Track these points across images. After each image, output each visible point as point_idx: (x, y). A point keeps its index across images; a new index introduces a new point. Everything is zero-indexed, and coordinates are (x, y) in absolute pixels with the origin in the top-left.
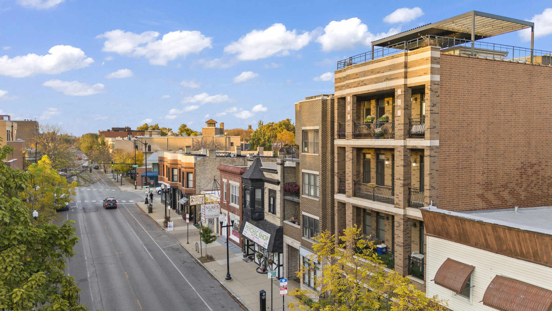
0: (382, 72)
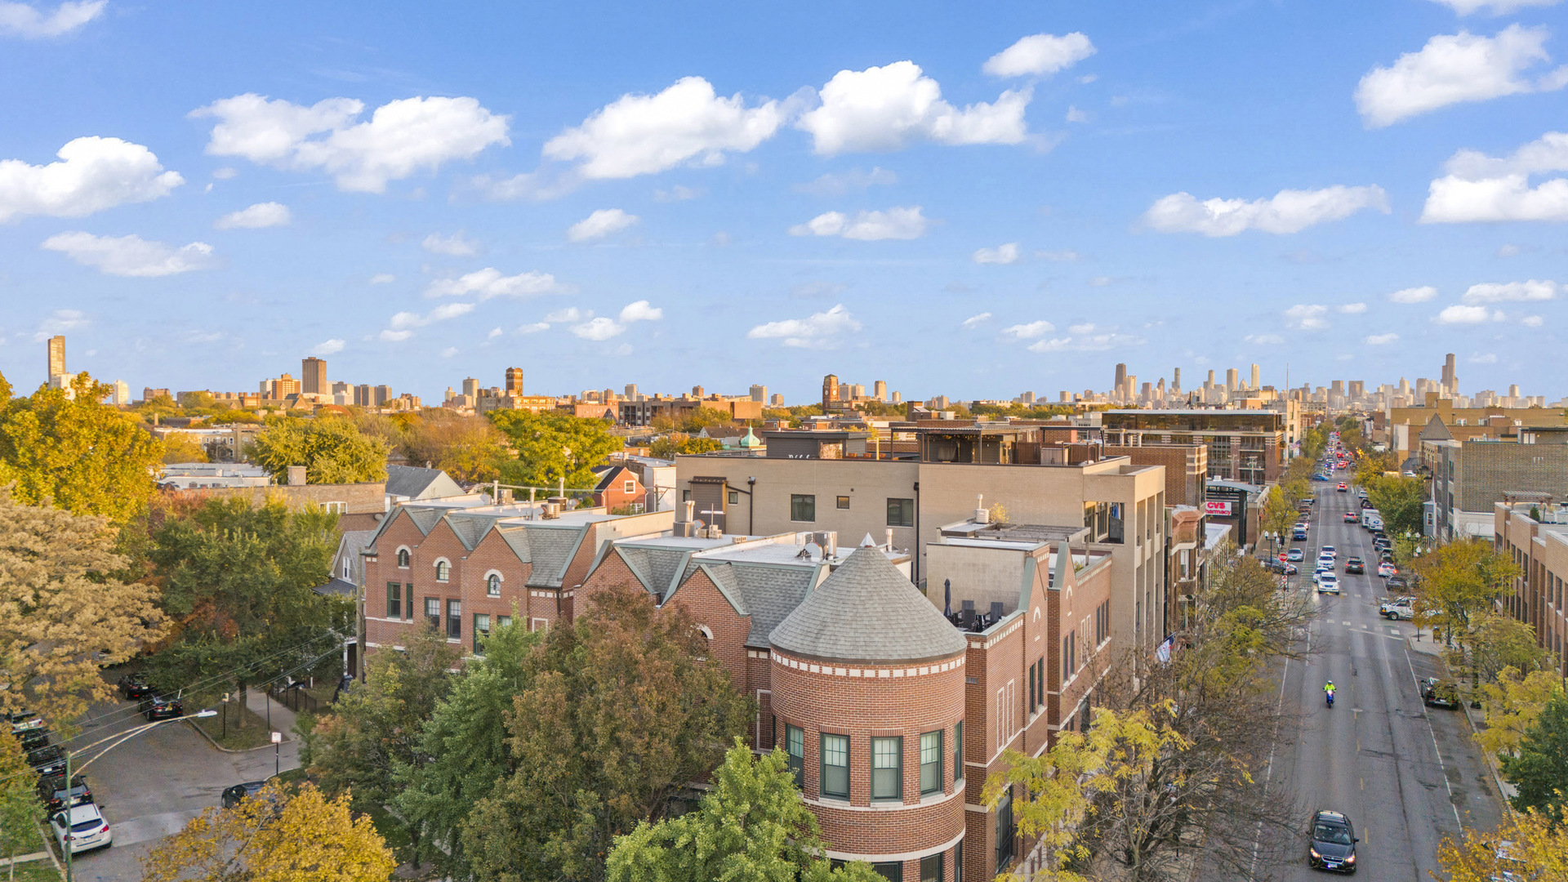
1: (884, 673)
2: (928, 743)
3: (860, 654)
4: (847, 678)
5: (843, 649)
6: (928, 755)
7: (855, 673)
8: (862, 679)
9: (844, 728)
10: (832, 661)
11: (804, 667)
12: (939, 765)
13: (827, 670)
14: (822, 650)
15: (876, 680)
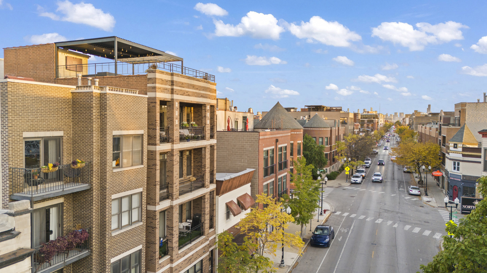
0: (199, 89)
1: (321, 129)
2: (326, 139)
3: (318, 127)
4: (316, 130)
5: (315, 126)
6: (326, 141)
7: (317, 129)
8: (318, 130)
9: (315, 136)
10: (314, 128)
11: (310, 129)
12: (327, 142)
13: (313, 129)
14: (312, 126)
15: (320, 130)
